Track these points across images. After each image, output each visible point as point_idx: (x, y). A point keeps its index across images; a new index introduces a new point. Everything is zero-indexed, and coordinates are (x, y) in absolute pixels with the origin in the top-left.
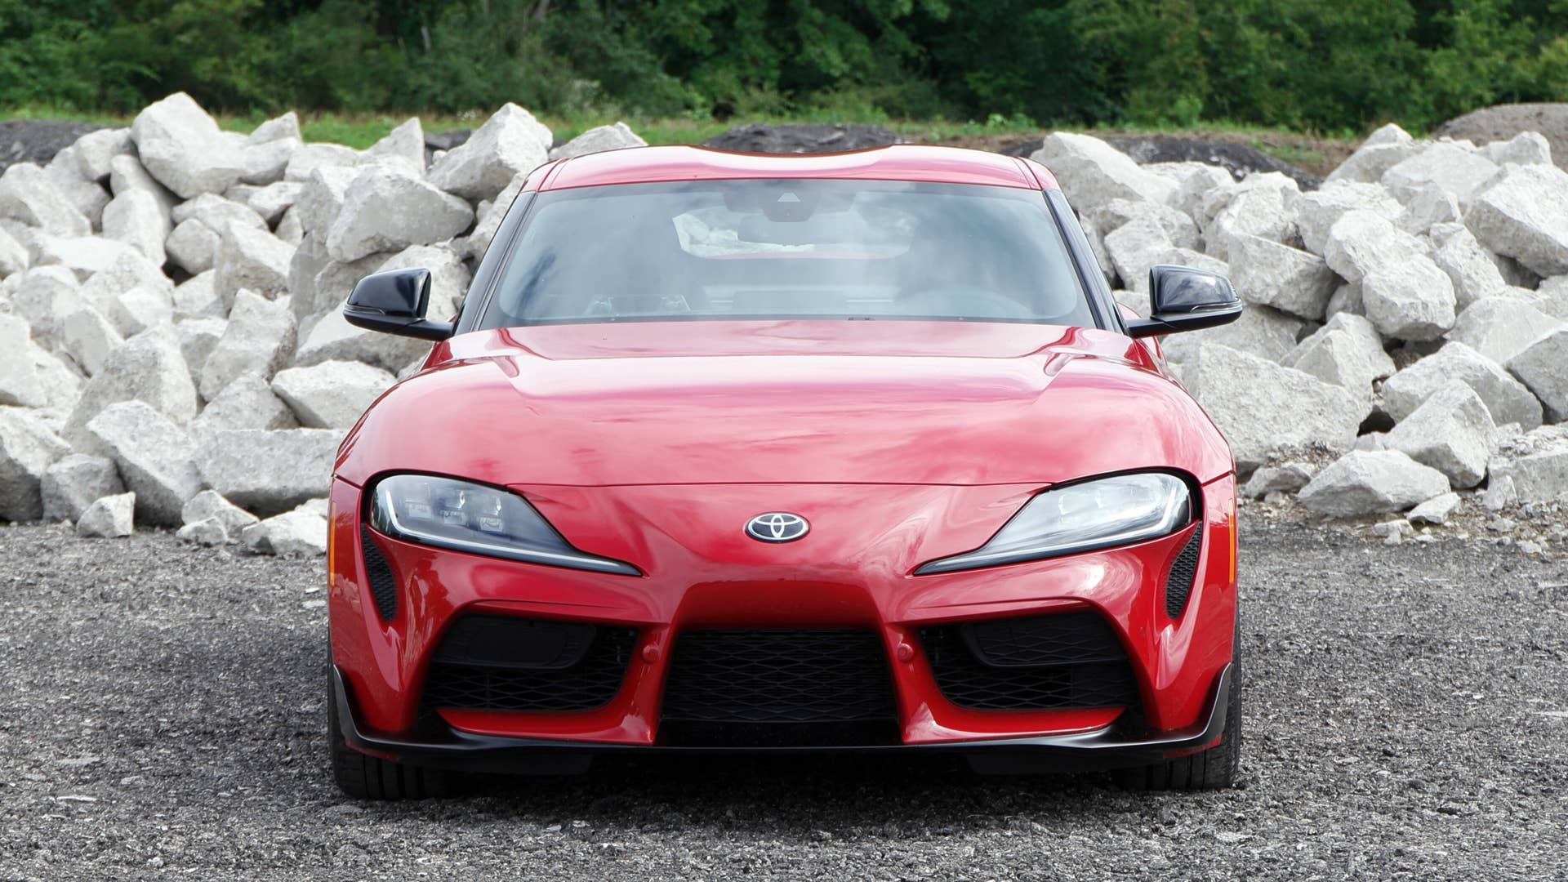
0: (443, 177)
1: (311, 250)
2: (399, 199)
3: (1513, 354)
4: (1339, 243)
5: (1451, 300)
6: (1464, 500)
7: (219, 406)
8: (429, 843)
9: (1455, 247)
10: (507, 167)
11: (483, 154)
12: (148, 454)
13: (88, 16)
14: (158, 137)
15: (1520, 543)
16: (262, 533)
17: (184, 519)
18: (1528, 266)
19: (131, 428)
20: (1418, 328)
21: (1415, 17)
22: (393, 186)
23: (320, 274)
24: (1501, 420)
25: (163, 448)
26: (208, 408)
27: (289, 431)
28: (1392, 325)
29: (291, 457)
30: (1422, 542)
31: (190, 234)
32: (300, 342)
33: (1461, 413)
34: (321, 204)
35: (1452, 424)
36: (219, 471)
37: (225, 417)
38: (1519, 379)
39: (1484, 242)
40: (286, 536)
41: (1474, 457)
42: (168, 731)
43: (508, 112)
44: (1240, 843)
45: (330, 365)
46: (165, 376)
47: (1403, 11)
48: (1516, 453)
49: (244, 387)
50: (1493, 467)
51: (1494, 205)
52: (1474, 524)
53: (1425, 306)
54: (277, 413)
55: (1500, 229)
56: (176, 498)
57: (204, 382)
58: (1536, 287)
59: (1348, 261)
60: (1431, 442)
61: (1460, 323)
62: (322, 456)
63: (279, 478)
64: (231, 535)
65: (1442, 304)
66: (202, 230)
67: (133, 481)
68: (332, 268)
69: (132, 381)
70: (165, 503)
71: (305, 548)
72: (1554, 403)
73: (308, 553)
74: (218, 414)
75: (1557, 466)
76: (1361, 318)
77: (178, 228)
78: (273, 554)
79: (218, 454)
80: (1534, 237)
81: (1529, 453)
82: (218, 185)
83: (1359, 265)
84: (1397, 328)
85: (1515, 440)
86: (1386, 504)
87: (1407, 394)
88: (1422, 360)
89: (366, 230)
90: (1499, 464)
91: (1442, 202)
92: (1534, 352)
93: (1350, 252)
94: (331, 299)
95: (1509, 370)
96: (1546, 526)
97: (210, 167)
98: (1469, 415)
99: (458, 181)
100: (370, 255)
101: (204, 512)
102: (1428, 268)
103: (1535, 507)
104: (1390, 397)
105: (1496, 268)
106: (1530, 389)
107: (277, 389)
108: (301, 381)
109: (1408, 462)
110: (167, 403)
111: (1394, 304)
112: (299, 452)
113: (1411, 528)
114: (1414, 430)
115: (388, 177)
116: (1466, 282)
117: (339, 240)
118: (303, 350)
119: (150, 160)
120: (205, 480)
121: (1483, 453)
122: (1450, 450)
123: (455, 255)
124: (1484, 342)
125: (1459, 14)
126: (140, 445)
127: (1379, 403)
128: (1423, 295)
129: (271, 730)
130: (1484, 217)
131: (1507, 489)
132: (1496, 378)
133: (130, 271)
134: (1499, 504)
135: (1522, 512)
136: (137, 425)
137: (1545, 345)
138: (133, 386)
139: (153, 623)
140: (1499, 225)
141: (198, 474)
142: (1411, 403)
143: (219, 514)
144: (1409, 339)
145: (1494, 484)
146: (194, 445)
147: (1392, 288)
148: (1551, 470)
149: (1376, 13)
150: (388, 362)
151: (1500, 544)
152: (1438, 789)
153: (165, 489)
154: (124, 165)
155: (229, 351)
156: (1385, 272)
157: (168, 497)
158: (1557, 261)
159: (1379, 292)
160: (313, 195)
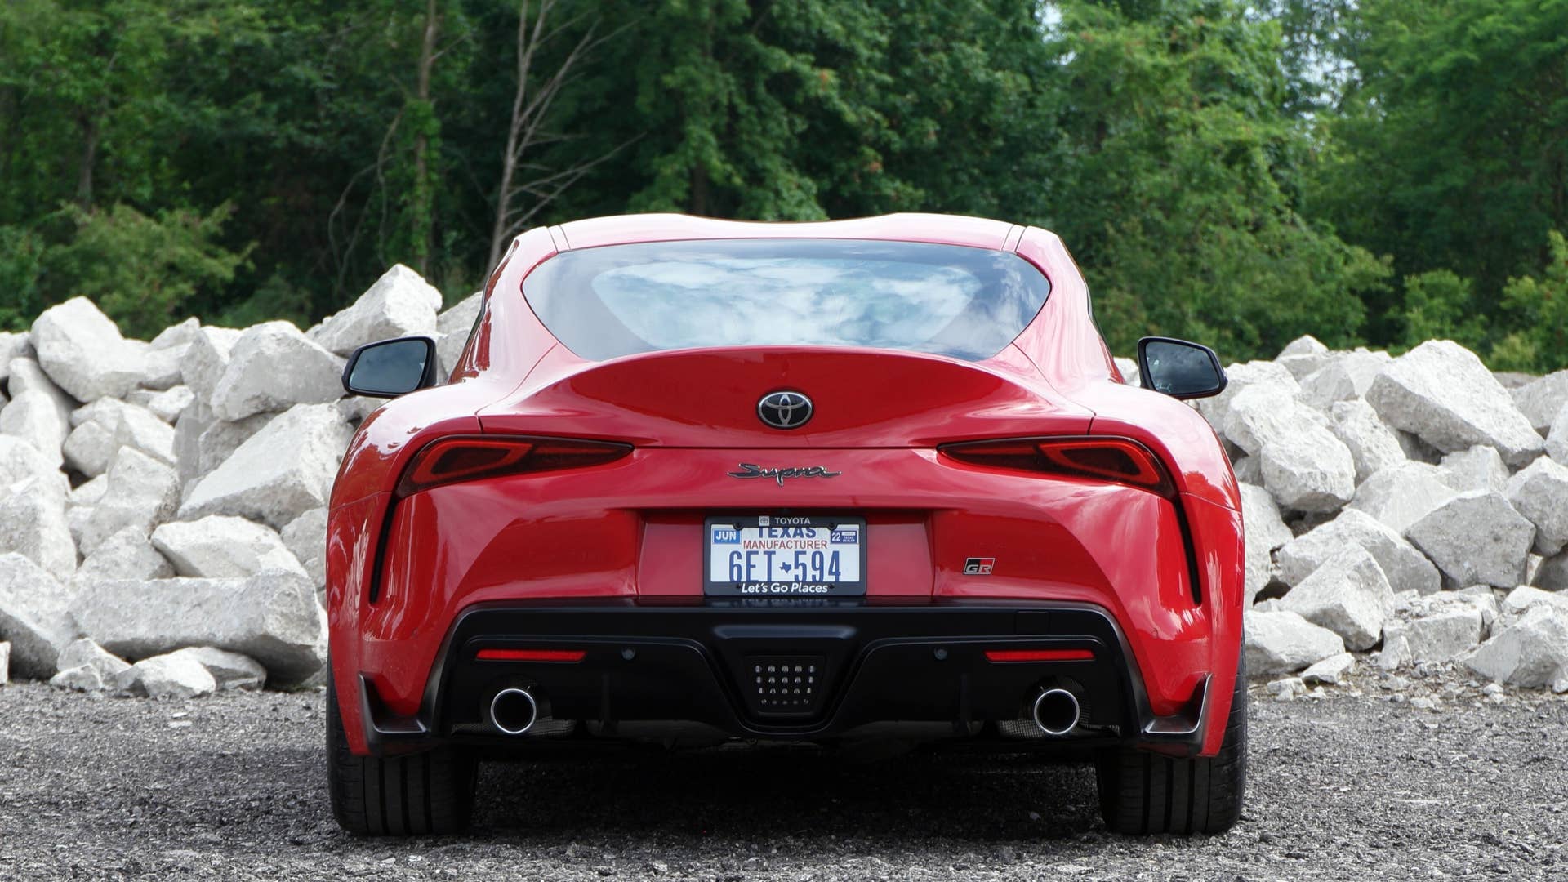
0: (331, 339)
1: (196, 414)
2: (284, 358)
3: (1411, 522)
4: (1238, 413)
5: (1351, 472)
6: (1358, 661)
7: (98, 560)
8: (260, 870)
9: (1356, 420)
10: (394, 327)
11: (371, 314)
12: (24, 606)
13: (18, 305)
14: (58, 340)
15: (1413, 700)
16: (135, 674)
17: (59, 667)
18: (1430, 442)
19: (8, 580)
20: (1316, 499)
21: (1367, 314)
22: (279, 345)
23: (204, 434)
24: (1399, 587)
25: (41, 599)
26: (86, 562)
27: (166, 581)
28: (1291, 495)
29: (169, 606)
30: (1314, 699)
31: (88, 437)
32: (183, 499)
33: (1357, 575)
34: (207, 366)
35: (1347, 585)
36: (96, 622)
37: (104, 571)
38: (1418, 547)
39: (1386, 418)
40: (160, 677)
41: (1369, 616)
42: (12, 801)
43: (397, 273)
44: (1080, 874)
45: (213, 520)
46: (44, 532)
47: (1354, 308)
48: (1411, 615)
49: (123, 541)
50: (1388, 629)
51: (1395, 379)
52: (1367, 683)
53: (1324, 476)
54: (156, 567)
55: (1402, 404)
56: (51, 650)
57: (84, 540)
58: (1438, 463)
59: (1247, 432)
60: (1325, 604)
61: (1359, 494)
62: (199, 605)
63: (156, 627)
64: (105, 682)
65: (1342, 475)
66: (100, 433)
67: (10, 633)
68: (216, 428)
69: (11, 538)
70: (41, 655)
71: (178, 690)
72: (1452, 571)
73: (182, 695)
74: (97, 568)
75: (1453, 628)
76: (1260, 488)
77: (76, 430)
78: (146, 696)
79: (95, 604)
80: (1435, 412)
81: (1425, 616)
82: (118, 389)
83: (1258, 435)
84: (1295, 498)
85: (1411, 603)
86: (1279, 664)
87: (1304, 559)
88: (1320, 527)
89: (251, 388)
90: (1395, 626)
91: (1344, 381)
92: (1433, 519)
93: (1249, 422)
94: (215, 459)
95: (1408, 538)
96: (1440, 684)
97: (110, 369)
98: (1365, 578)
99: (346, 342)
100: (255, 415)
101: (80, 660)
102: (1327, 439)
103: (1429, 667)
104: (1287, 563)
105: (1398, 443)
106: (1428, 557)
107: (157, 543)
108: (183, 535)
109: (1302, 623)
110: (44, 557)
111: (1293, 474)
112: (176, 602)
113: (1304, 686)
114: (1309, 592)
115: (274, 335)
116: (1367, 454)
117: (223, 398)
118: (185, 507)
119: (49, 363)
120: (82, 631)
121: (1379, 616)
122: (1344, 611)
123: (341, 414)
124: (1383, 512)
125: (1411, 311)
126: (16, 597)
127: (1277, 573)
128: (1322, 465)
129: (117, 801)
130: (1385, 392)
131: (1401, 649)
132: (1394, 545)
133: (23, 463)
134: (1394, 664)
135: (1416, 672)
136: (14, 577)
137: (1445, 512)
138: (12, 543)
139: (14, 737)
140: (1399, 399)
141: (75, 625)
142: (1308, 568)
143: (94, 661)
144: (1307, 510)
145: (1388, 646)
146: (72, 596)
147: (1290, 457)
148: (1447, 633)
149: (1327, 309)
150: (271, 519)
151: (1392, 700)
152: (1289, 843)
153: (41, 640)
154: (22, 368)
155: (111, 508)
156: (1284, 442)
157: (44, 649)
158: (1459, 436)
159: (1278, 462)
160: (199, 357)
